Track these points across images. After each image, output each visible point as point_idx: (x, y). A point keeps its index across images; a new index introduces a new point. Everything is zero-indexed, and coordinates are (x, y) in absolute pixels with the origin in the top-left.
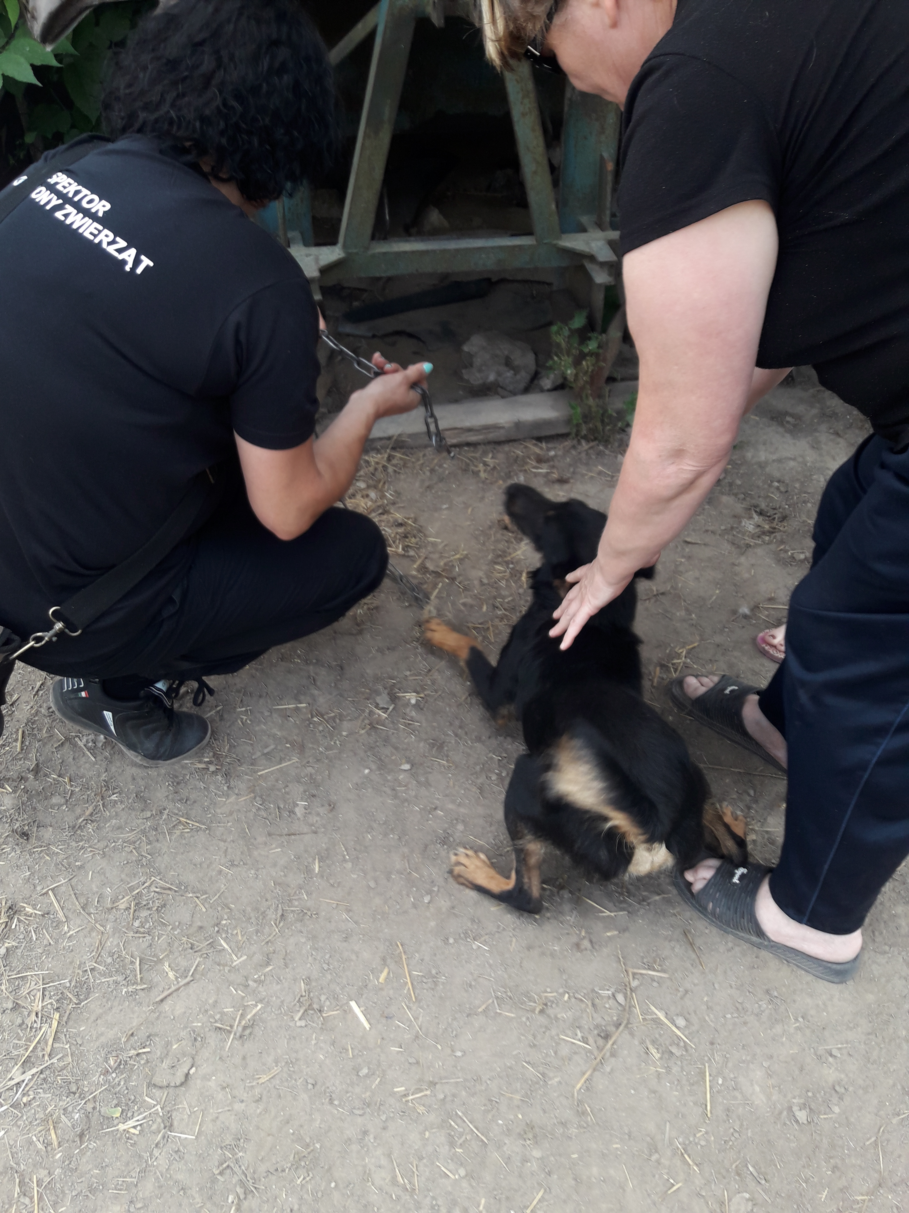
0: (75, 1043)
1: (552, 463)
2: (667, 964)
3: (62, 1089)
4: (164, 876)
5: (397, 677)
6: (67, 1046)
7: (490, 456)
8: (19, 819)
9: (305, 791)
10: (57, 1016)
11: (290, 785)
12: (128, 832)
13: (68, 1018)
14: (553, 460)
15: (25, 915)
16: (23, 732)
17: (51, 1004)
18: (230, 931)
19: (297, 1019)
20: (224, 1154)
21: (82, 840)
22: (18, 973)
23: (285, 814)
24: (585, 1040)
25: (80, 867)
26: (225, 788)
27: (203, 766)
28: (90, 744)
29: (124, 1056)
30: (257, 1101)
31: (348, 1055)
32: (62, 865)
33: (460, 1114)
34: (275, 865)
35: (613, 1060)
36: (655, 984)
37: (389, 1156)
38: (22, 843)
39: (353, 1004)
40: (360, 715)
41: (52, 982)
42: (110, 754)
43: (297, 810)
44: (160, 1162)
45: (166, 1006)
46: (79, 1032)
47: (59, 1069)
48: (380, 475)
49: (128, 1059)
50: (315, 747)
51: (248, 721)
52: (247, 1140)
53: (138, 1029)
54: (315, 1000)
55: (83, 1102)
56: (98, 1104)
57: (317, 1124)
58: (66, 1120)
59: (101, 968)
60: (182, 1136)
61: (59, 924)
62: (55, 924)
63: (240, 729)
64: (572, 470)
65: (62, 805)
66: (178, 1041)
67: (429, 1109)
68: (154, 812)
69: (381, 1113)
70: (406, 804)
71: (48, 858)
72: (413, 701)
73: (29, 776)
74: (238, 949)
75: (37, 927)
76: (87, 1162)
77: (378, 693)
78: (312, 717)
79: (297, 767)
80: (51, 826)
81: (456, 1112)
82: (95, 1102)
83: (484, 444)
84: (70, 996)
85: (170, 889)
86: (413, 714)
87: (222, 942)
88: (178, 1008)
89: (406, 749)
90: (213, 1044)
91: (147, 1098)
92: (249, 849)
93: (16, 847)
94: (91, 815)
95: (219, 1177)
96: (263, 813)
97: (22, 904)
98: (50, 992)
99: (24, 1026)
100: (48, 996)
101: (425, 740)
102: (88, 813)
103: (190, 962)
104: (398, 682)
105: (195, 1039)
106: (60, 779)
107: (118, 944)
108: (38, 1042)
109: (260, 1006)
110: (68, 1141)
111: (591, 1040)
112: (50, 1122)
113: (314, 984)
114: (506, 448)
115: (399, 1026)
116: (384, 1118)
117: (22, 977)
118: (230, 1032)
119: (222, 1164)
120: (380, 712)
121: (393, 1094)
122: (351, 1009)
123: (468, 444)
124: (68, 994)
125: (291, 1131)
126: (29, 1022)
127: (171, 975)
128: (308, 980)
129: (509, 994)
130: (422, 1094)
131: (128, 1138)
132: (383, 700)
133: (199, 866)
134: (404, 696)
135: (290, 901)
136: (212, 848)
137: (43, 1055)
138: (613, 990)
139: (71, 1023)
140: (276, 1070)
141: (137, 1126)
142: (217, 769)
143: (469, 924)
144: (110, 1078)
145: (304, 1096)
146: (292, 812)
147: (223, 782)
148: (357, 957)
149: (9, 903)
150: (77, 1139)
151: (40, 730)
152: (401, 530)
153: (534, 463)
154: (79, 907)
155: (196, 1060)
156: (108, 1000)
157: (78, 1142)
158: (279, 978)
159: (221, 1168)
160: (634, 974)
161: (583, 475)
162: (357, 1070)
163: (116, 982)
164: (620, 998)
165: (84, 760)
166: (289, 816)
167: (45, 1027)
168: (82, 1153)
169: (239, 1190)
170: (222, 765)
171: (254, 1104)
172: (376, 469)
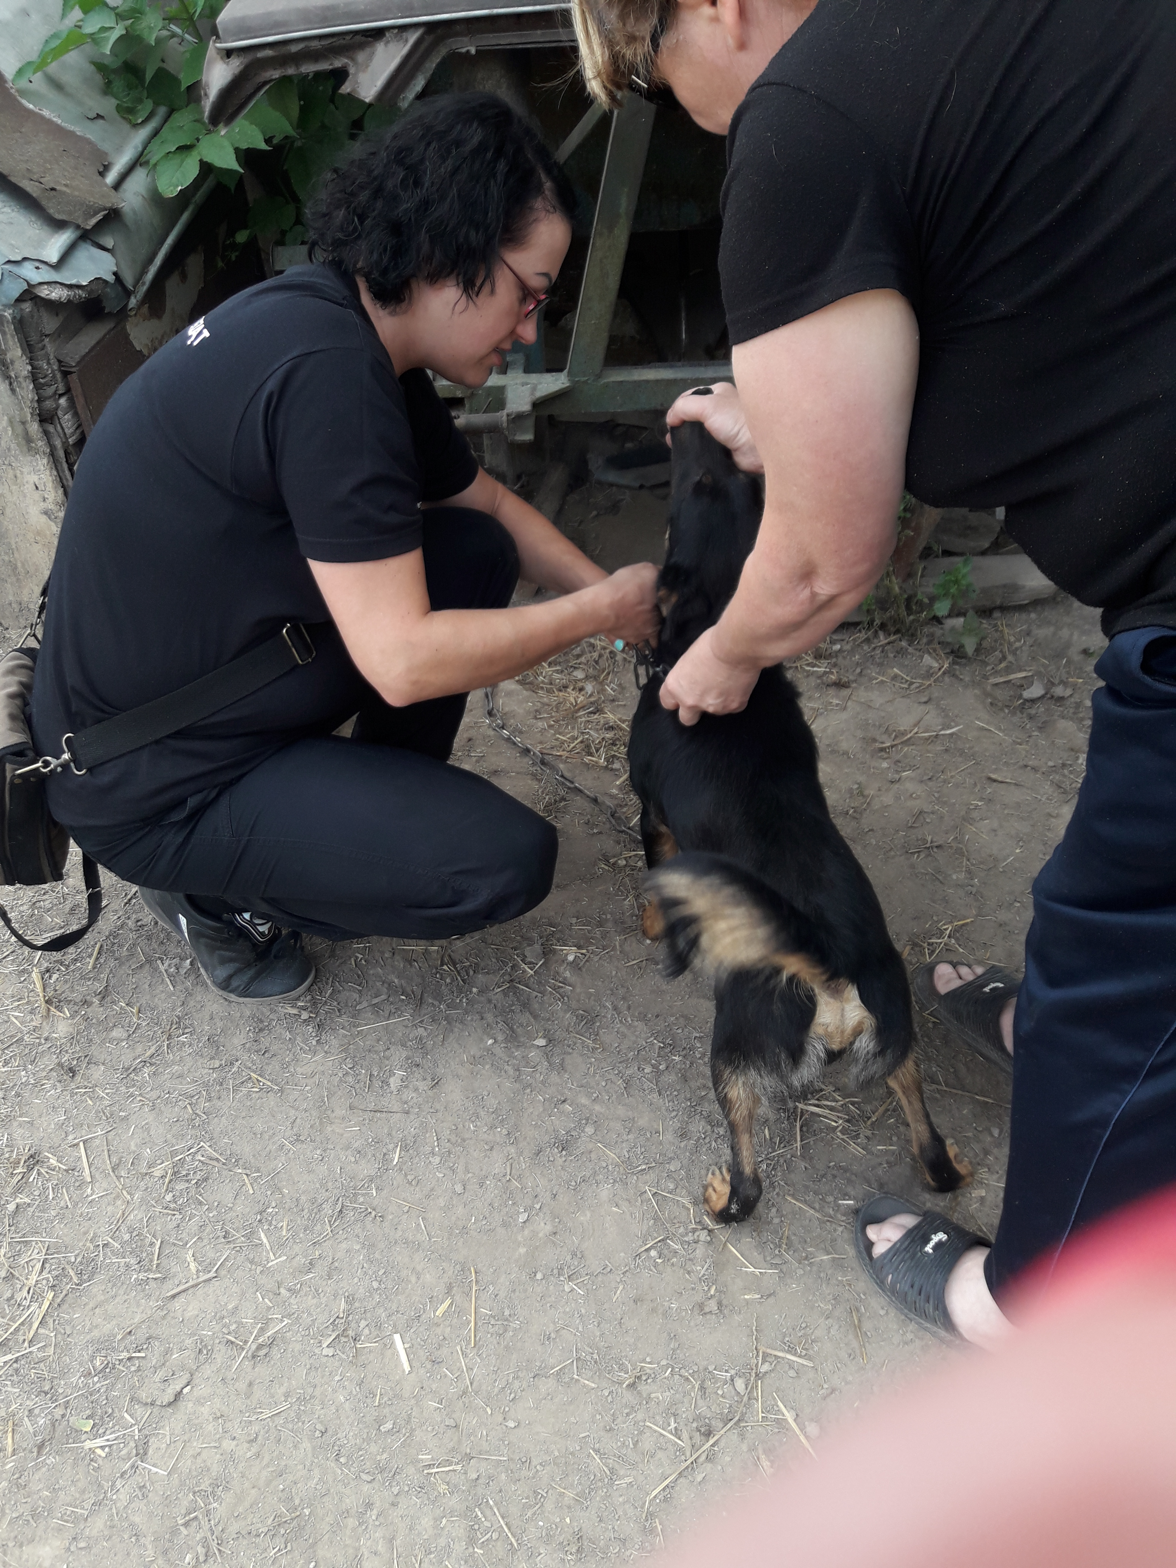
0: (63, 1331)
1: (834, 660)
2: (816, 1348)
3: (33, 1386)
4: (215, 1143)
5: (560, 924)
6: (52, 1334)
8: (70, 1051)
9: (407, 1058)
10: (51, 1295)
11: (393, 1048)
12: (189, 1083)
13: (63, 1300)
14: (836, 656)
15: (48, 1168)
16: (101, 946)
17: (47, 1279)
18: (274, 1223)
19: (325, 1345)
20: (196, 1501)
21: (134, 1086)
22: (24, 1236)
23: (377, 1084)
24: (677, 1433)
25: (125, 1118)
26: (314, 1043)
27: (295, 1011)
28: (172, 970)
29: (113, 1357)
30: (250, 1442)
31: (374, 1402)
32: (104, 1113)
33: (491, 1502)
34: (347, 1148)
35: (709, 1466)
36: (792, 1373)
37: (391, 1540)
38: (65, 1080)
39: (397, 1337)
40: (500, 969)
41: (57, 1253)
42: (192, 984)
43: (392, 1080)
44: (121, 1497)
45: (177, 1304)
46: (72, 1320)
47: (37, 1360)
48: (603, 663)
49: (117, 1363)
50: (436, 1003)
51: (363, 962)
52: (227, 1489)
53: (137, 1327)
54: (353, 1325)
55: (54, 1405)
56: (69, 1411)
57: (312, 1484)
58: (29, 1424)
59: (116, 1245)
60: (154, 1470)
61: (82, 1185)
62: (77, 1184)
63: (351, 970)
64: (858, 670)
65: (122, 1040)
66: (181, 1350)
67: (453, 1489)
68: (223, 1062)
69: (394, 1484)
70: (528, 1091)
71: (90, 1102)
72: (571, 958)
73: (94, 1000)
74: (279, 1246)
75: (57, 1184)
76: (39, 1480)
77: (531, 942)
78: (442, 965)
79: (406, 1027)
80: (103, 1064)
81: (488, 1501)
82: (66, 1408)
84: (72, 1273)
85: (217, 1160)
86: (567, 974)
87: (263, 1235)
88: (191, 1308)
89: (549, 1020)
90: (219, 1361)
91: (126, 1415)
92: (321, 1123)
93: (58, 1084)
94: (151, 1057)
95: (182, 1528)
96: (350, 1079)
97: (46, 1154)
98: (52, 1265)
99: (12, 1302)
100: (47, 1270)
101: (574, 1011)
102: (149, 1053)
103: (218, 1254)
104: (561, 931)
105: (200, 1351)
106: (128, 1008)
107: (142, 1220)
108: (22, 1324)
109: (286, 1321)
110: (24, 1450)
111: (685, 1435)
112: (10, 1423)
113: (357, 1304)
115: (446, 1375)
116: (396, 1490)
117: (26, 1241)
118: (243, 1349)
119: (190, 1514)
120: (526, 967)
121: (415, 1462)
122: (393, 1343)
124: (70, 1271)
125: (281, 1486)
126: (18, 1297)
127: (193, 1266)
128: (350, 1299)
129: (595, 1356)
130: (451, 1468)
131: (92, 1460)
132: (532, 952)
133: (259, 1136)
134: (562, 950)
135: (355, 1195)
136: (279, 1116)
137: (24, 1340)
138: (733, 1372)
139: (65, 1307)
140: (284, 1406)
141: (106, 1446)
142: (310, 1017)
143: (569, 1257)
144: (90, 1381)
145: (306, 1445)
146: (385, 1082)
147: (314, 1034)
148: (418, 1278)
149: (32, 1151)
150: (35, 1450)
151: (121, 946)
152: (609, 735)
153: (810, 659)
154: (109, 1167)
155: (194, 1377)
156: (113, 1286)
157: (35, 1454)
158: (317, 1291)
159: (187, 1518)
160: (766, 1356)
161: (872, 679)
162: (379, 1422)
163: (127, 1266)
164: (740, 1384)
165: (161, 988)
166: (382, 1087)
167: (34, 1306)
168: (37, 1468)
169: (200, 1550)
170: (317, 1014)
171: (246, 1445)
172: (600, 656)
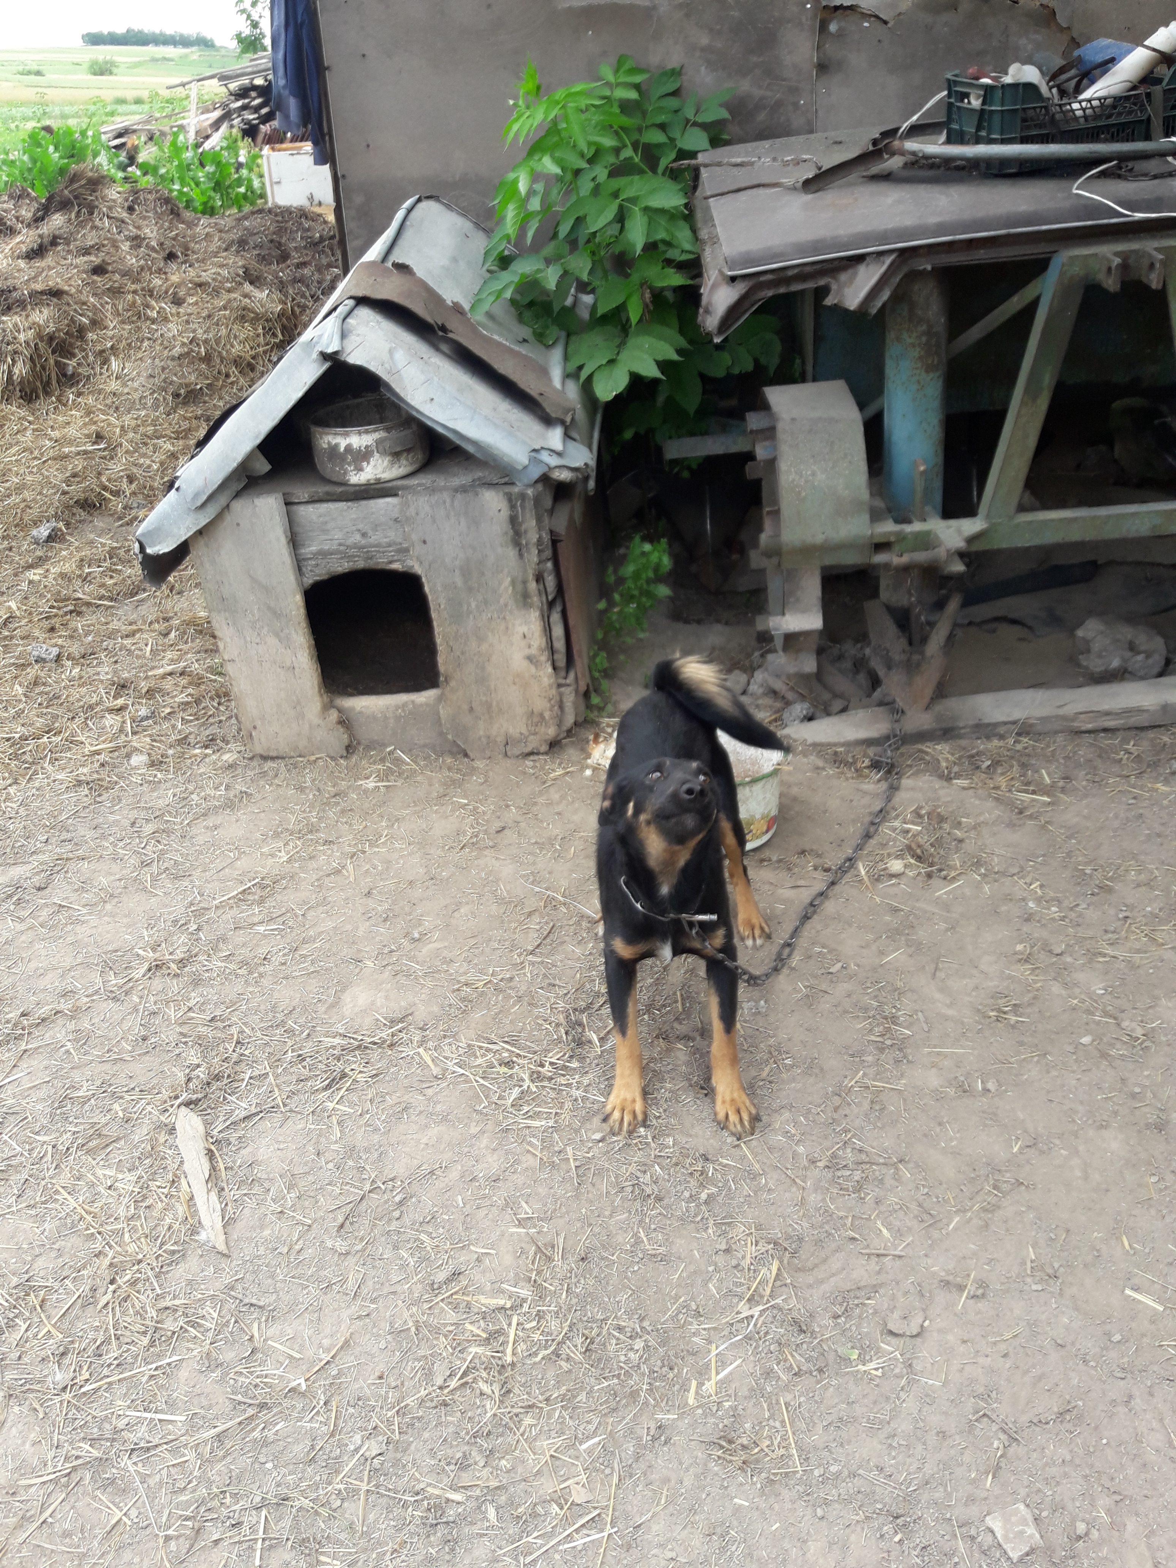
7: (1132, 743)
20: (978, 1403)
30: (1004, 1356)
52: (1000, 1392)
55: (816, 1341)
57: (1075, 1383)
60: (928, 1381)
83: (1125, 729)
90: (942, 1300)
91: (883, 1345)
95: (977, 1423)
99: (740, 1268)
107: (823, 1200)
108: (759, 1283)
114: (1151, 734)
119: (978, 1412)
123: (1105, 730)
127: (885, 1232)
131: (871, 1379)
141: (878, 1368)
154: (774, 1161)
155: (928, 1313)
159: (977, 1416)
162: (1108, 1335)
169: (1003, 1437)
171: (1001, 1359)
